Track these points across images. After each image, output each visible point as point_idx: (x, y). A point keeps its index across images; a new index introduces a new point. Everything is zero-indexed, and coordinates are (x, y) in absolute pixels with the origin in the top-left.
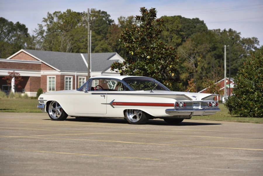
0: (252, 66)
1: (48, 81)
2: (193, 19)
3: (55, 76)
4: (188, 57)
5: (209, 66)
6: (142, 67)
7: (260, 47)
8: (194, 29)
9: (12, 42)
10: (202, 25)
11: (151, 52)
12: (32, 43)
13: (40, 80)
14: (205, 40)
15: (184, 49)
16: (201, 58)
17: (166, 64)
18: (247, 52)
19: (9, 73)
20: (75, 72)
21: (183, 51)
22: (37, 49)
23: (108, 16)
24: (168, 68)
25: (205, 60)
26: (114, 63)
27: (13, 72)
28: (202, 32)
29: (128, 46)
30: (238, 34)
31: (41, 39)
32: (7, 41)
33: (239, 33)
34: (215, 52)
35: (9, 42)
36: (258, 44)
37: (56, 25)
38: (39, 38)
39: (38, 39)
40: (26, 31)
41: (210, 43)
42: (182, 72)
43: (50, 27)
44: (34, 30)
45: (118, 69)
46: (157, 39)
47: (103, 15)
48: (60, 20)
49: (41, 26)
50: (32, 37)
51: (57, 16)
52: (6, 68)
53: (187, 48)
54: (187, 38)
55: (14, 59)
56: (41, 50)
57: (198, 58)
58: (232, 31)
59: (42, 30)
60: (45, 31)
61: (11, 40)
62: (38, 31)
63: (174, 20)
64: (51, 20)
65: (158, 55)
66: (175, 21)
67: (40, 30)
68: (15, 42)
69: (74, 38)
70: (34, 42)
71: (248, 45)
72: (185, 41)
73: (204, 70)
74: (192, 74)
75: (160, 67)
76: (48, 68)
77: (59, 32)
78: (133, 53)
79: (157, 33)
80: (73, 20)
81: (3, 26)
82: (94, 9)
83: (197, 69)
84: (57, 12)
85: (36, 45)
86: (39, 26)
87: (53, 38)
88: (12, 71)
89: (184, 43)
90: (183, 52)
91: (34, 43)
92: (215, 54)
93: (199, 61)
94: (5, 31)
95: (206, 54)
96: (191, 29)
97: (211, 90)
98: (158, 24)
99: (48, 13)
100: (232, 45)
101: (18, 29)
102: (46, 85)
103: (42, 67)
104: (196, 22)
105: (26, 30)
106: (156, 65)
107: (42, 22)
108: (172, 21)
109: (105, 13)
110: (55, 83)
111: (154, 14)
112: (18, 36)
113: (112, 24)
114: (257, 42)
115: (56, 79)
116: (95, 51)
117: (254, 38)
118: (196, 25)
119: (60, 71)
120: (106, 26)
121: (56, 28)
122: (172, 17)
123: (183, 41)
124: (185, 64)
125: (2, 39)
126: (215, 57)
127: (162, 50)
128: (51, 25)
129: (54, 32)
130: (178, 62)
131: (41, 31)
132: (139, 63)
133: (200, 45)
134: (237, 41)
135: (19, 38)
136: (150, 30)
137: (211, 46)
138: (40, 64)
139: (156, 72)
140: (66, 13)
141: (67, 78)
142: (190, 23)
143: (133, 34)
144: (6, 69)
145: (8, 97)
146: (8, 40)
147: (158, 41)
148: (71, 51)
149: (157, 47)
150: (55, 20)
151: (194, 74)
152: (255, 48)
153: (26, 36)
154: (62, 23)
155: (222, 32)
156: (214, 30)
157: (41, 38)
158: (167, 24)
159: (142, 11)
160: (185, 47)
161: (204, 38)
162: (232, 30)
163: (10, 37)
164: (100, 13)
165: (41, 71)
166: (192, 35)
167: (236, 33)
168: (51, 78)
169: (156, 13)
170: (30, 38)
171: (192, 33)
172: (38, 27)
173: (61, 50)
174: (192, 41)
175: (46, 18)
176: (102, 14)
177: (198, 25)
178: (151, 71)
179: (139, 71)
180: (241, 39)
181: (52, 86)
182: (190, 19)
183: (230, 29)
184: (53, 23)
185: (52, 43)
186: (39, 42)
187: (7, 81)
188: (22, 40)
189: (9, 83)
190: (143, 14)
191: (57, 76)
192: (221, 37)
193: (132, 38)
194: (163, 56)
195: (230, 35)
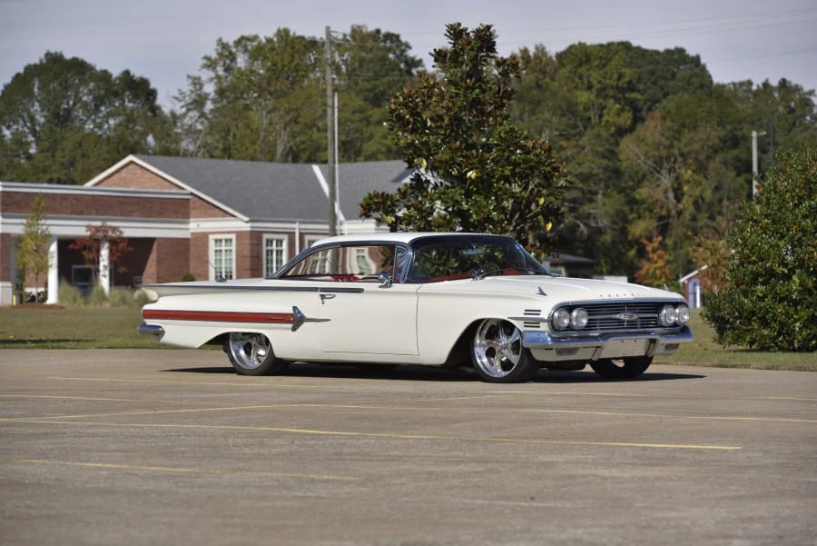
0: (782, 195)
1: (213, 252)
2: (668, 52)
3: (233, 237)
4: (652, 170)
5: (718, 197)
6: (454, 205)
8: (671, 83)
9: (108, 132)
10: (697, 70)
11: (479, 160)
12: (169, 135)
13: (188, 250)
14: (704, 114)
15: (638, 146)
16: (694, 171)
17: (526, 196)
19: (89, 227)
20: (294, 222)
21: (637, 151)
22: (186, 154)
23: (403, 47)
24: (533, 207)
25: (706, 178)
26: (370, 194)
27: (101, 227)
28: (694, 92)
29: (409, 141)
30: (807, 96)
31: (196, 121)
32: (93, 130)
33: (811, 92)
34: (736, 152)
35: (100, 133)
37: (244, 78)
38: (191, 118)
39: (187, 121)
40: (151, 98)
41: (719, 124)
42: (635, 215)
43: (225, 84)
44: (177, 94)
45: (381, 212)
46: (499, 119)
47: (388, 44)
48: (256, 63)
49: (197, 82)
50: (169, 115)
51: (246, 50)
52: (81, 213)
53: (649, 141)
54: (650, 109)
55: (106, 186)
56: (196, 156)
57: (683, 171)
58: (790, 87)
59: (199, 95)
60: (211, 97)
61: (106, 126)
62: (187, 98)
63: (609, 57)
64: (228, 62)
65: (503, 167)
66: (610, 60)
67: (193, 96)
68: (119, 133)
69: (299, 116)
70: (175, 130)
72: (643, 120)
73: (704, 207)
74: (666, 221)
76: (211, 211)
77: (253, 100)
78: (427, 162)
79: (498, 100)
80: (296, 62)
81: (81, 83)
82: (359, 27)
83: (681, 206)
84: (248, 39)
85: (182, 140)
86: (190, 81)
87: (235, 119)
88: (98, 224)
89: (639, 127)
90: (637, 155)
91: (176, 133)
92: (737, 159)
93: (688, 182)
94: (85, 98)
95: (708, 158)
96: (661, 83)
99: (220, 40)
100: (790, 130)
101: (127, 93)
102: (207, 262)
103: (195, 208)
104: (676, 61)
105: (152, 94)
106: (496, 198)
107: (199, 70)
108: (601, 58)
109: (394, 38)
110: (234, 257)
111: (489, 42)
112: (126, 115)
113: (418, 72)
115: (237, 245)
116: (365, 156)
118: (676, 70)
119: (247, 219)
120: (397, 78)
121: (242, 86)
122: (601, 46)
123: (637, 119)
124: (643, 192)
125: (78, 124)
126: (736, 168)
127: (513, 153)
128: (229, 79)
129: (237, 99)
130: (562, 187)
131: (197, 99)
132: (444, 193)
133: (689, 132)
134: (803, 116)
135: (130, 119)
136: (477, 90)
137: (722, 133)
138: (188, 200)
139: (496, 219)
140: (275, 39)
141: (269, 242)
142: (658, 63)
143: (427, 107)
144: (82, 216)
145: (86, 303)
146: (95, 127)
147: (500, 125)
148: (290, 159)
149: (498, 145)
150: (242, 61)
151: (671, 220)
153: (149, 114)
154: (261, 71)
155: (758, 90)
156: (734, 84)
157: (196, 118)
158: (588, 70)
159: (451, 34)
160: (642, 141)
161: (702, 109)
162: (790, 82)
163: (104, 117)
164: (379, 38)
165: (191, 220)
166: (665, 102)
167: (801, 92)
168: (221, 240)
170: (164, 121)
171: (665, 95)
172: (190, 85)
173: (259, 155)
174: (664, 118)
175: (214, 56)
176: (385, 41)
177: (683, 71)
178: (479, 218)
179: (445, 219)
181: (224, 266)
182: (657, 52)
183: (784, 80)
184: (236, 73)
185: (232, 134)
186: (190, 131)
187: (85, 253)
188: (138, 128)
189: (89, 260)
190: (454, 44)
191: (240, 234)
192: (756, 106)
193: (422, 118)
194: (517, 170)
195: (783, 99)
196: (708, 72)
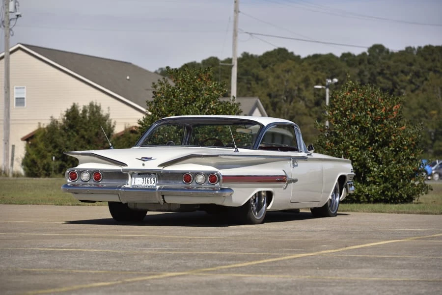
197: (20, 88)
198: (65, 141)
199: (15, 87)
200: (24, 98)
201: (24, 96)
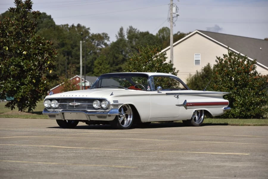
0: (140, 62)
5: (57, 63)
6: (18, 64)
7: (111, 43)
8: (41, 25)
10: (50, 20)
11: (28, 48)
14: (53, 35)
17: (43, 60)
18: (96, 48)
24: (45, 64)
28: (49, 28)
29: (2, 40)
30: (87, 30)
33: (89, 29)
34: (63, 48)
36: (108, 40)
41: (58, 39)
46: (33, 33)
58: (81, 27)
65: (35, 50)
71: (98, 41)
75: (36, 63)
78: (7, 48)
79: (33, 26)
92: (63, 51)
97: (66, 88)
98: (34, 17)
104: (43, 17)
106: (33, 61)
111: (30, 5)
114: (107, 38)
117: (104, 34)
118: (43, 20)
126: (63, 54)
127: (39, 45)
130: (56, 58)
132: (14, 59)
134: (85, 37)
136: (26, 23)
137: (59, 42)
139: (34, 68)
143: (7, 28)
147: (34, 35)
149: (33, 42)
152: (106, 44)
155: (70, 27)
156: (62, 25)
159: (16, 2)
162: (81, 25)
166: (39, 31)
167: (85, 28)
169: (32, 5)
171: (39, 29)
177: (45, 20)
178: (27, 68)
179: (15, 68)
180: (90, 35)
183: (79, 24)
190: (17, 6)
192: (70, 33)
193: (6, 32)
194: (40, 52)
195: (79, 31)
196: (53, 21)
197: (198, 55)
198: (202, 84)
199: (195, 54)
200: (199, 60)
201: (200, 59)
